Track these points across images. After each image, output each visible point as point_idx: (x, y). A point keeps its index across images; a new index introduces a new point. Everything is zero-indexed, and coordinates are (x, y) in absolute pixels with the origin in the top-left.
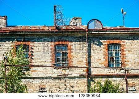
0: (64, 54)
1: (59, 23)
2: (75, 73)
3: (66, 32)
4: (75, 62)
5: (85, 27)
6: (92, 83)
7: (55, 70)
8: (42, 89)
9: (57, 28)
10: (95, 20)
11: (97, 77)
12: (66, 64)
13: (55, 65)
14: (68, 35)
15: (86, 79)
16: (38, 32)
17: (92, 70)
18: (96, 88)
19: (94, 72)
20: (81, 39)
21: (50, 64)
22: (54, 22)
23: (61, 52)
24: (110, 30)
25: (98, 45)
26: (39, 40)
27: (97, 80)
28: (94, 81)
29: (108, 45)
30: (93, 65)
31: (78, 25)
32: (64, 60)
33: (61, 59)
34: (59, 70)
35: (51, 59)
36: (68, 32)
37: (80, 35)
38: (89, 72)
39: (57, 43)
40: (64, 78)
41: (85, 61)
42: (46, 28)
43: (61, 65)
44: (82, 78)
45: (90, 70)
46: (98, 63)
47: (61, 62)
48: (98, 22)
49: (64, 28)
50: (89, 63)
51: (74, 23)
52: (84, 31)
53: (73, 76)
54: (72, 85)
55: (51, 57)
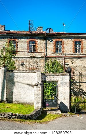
0: (34, 46)
1: (31, 30)
2: (39, 55)
3: (35, 34)
4: (39, 50)
5: (44, 32)
6: (47, 61)
7: (29, 54)
8: (22, 63)
9: (30, 32)
10: (50, 28)
11: (50, 57)
12: (34, 51)
13: (29, 51)
14: (36, 36)
15: (44, 59)
16: (20, 34)
17: (47, 54)
18: (49, 63)
19: (48, 55)
20: (42, 38)
21: (26, 51)
22: (29, 29)
23: (32, 45)
24: (57, 34)
25: (51, 41)
26: (21, 38)
27: (50, 59)
28: (48, 60)
29: (56, 41)
30: (48, 51)
31: (41, 31)
32: (34, 49)
33: (32, 48)
34: (31, 54)
35: (27, 48)
36: (36, 34)
37: (42, 36)
38: (46, 55)
39: (30, 40)
40: (34, 58)
41: (44, 49)
42: (25, 32)
43: (32, 51)
44: (42, 58)
45: (46, 54)
46: (50, 51)
47: (32, 50)
48: (51, 30)
49: (34, 32)
50: (46, 51)
51: (39, 30)
52: (44, 34)
53: (38, 57)
54: (37, 61)
55: (27, 47)
